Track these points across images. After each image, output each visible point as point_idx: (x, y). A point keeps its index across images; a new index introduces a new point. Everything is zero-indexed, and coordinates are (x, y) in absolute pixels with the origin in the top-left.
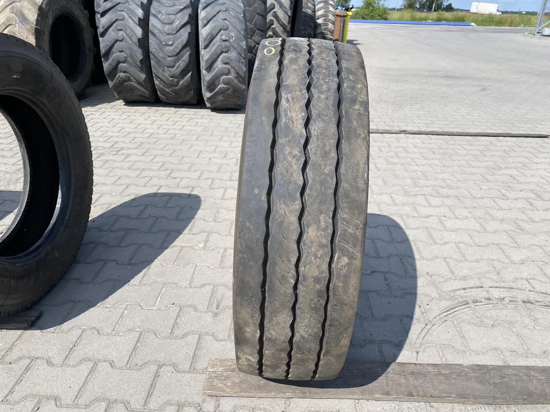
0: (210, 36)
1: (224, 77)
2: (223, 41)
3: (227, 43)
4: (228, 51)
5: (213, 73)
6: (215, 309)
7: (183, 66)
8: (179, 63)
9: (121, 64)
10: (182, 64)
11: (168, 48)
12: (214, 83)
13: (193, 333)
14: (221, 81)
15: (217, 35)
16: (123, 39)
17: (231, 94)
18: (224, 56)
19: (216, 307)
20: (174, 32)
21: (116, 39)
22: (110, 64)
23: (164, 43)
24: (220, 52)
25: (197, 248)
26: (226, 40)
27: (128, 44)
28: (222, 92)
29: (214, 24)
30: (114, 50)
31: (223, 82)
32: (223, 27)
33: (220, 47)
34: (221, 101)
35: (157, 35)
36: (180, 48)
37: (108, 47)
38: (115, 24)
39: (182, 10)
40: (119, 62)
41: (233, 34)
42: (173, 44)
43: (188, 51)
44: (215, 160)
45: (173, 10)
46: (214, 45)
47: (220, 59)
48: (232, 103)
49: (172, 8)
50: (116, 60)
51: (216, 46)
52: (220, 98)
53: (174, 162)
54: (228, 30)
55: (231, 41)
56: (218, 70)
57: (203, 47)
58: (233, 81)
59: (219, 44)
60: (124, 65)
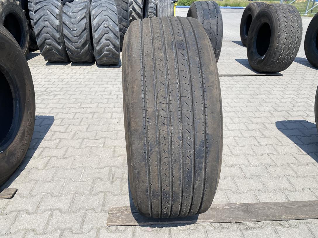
0: (98, 25)
1: (107, 47)
2: (106, 27)
4: (108, 33)
6: (111, 179)
7: (83, 41)
8: (81, 40)
9: (47, 40)
10: (82, 41)
12: (101, 51)
13: (101, 192)
15: (101, 24)
17: (111, 56)
18: (106, 36)
19: (112, 178)
20: (77, 23)
22: (41, 41)
23: (71, 29)
24: (104, 34)
25: (99, 147)
28: (106, 55)
29: (100, 18)
30: (42, 32)
31: (106, 50)
32: (105, 19)
33: (104, 31)
34: (105, 61)
36: (81, 32)
37: (39, 31)
38: (43, 17)
39: (81, 10)
40: (46, 39)
42: (76, 29)
43: (86, 33)
44: (105, 96)
45: (75, 10)
46: (100, 30)
47: (104, 38)
48: (112, 62)
49: (75, 9)
50: (44, 38)
51: (101, 30)
52: (105, 59)
53: (82, 98)
54: (108, 21)
56: (103, 44)
57: (94, 31)
60: (49, 41)
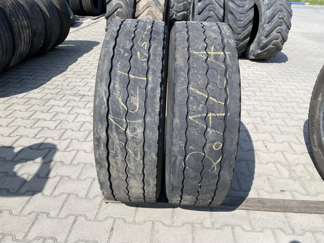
3: (282, 20)
5: (269, 38)
11: (239, 22)
14: (272, 43)
16: (212, 16)
21: (208, 16)
26: (282, 18)
27: (215, 19)
35: (235, 14)
41: (285, 14)
55: (285, 18)
58: (279, 43)
59: (277, 20)
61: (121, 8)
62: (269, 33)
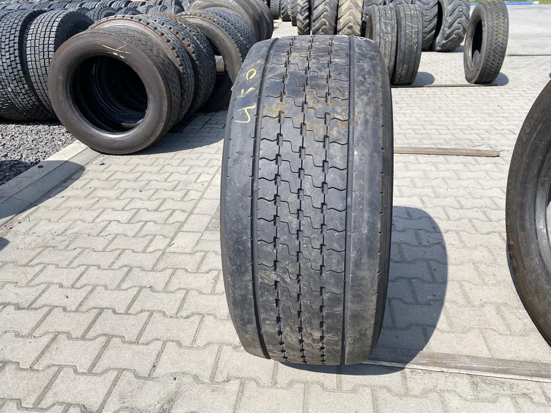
3: (461, 13)
5: (452, 29)
14: (455, 33)
41: (464, 8)
55: (464, 11)
59: (457, 13)
61: (327, 11)
62: (450, 24)
